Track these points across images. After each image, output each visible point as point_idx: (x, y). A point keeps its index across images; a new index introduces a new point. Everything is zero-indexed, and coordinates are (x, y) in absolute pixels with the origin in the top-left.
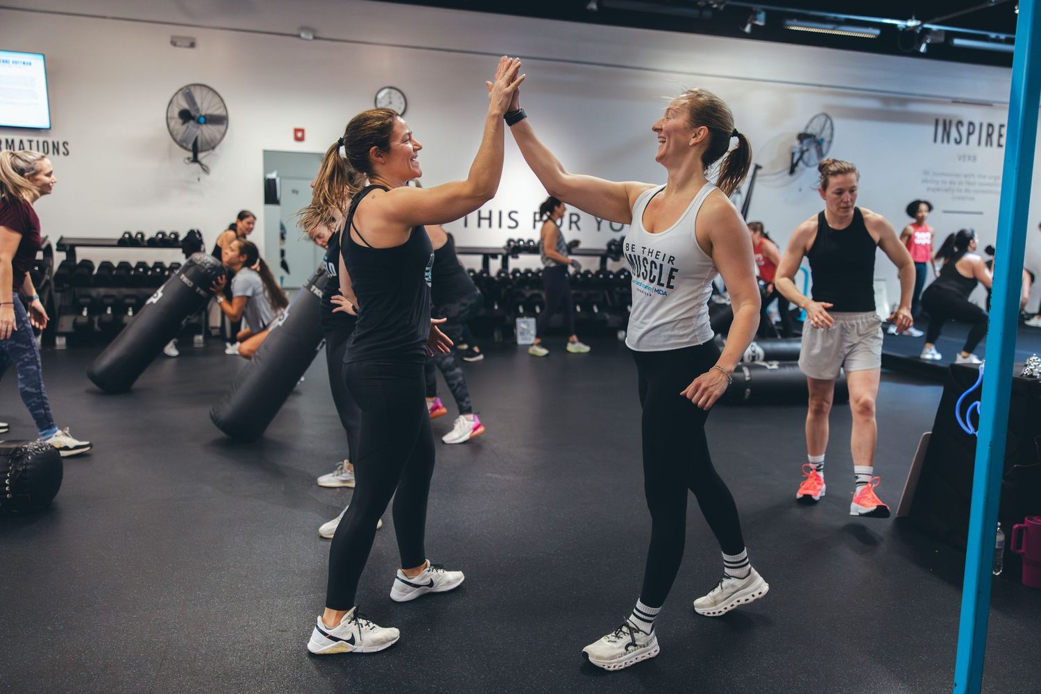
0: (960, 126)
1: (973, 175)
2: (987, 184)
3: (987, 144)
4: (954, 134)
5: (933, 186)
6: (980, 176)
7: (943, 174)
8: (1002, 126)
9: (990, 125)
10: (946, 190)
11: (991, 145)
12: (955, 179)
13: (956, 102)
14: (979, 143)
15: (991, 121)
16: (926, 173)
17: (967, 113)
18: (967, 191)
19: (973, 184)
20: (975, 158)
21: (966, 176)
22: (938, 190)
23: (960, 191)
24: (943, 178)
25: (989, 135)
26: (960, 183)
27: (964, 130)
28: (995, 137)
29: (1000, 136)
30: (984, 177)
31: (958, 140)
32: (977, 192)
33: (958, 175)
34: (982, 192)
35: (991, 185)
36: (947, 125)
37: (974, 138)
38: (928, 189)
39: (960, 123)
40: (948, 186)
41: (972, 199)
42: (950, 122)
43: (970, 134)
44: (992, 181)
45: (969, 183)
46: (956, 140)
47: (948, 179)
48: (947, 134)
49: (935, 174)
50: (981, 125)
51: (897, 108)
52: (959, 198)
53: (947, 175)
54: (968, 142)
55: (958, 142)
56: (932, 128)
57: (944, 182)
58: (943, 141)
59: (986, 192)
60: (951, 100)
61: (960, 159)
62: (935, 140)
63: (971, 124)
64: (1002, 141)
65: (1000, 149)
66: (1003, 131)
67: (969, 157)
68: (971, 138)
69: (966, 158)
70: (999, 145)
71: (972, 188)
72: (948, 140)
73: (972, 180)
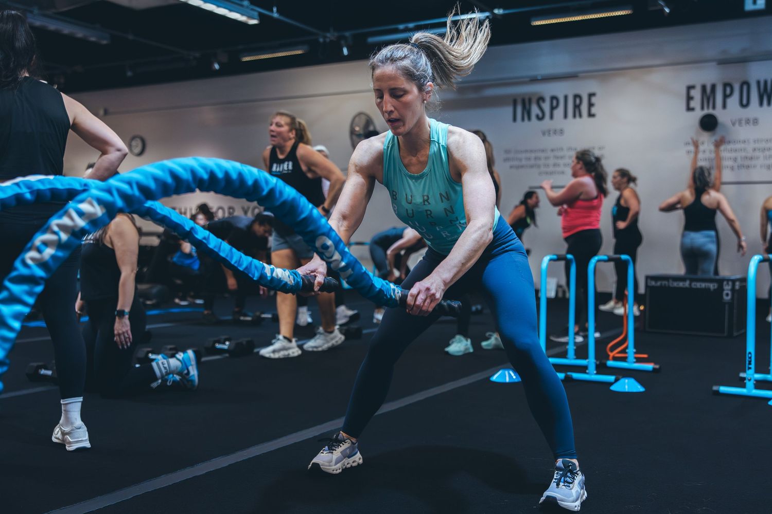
0: (541, 103)
1: (562, 149)
3: (574, 116)
4: (535, 110)
5: (516, 163)
6: (569, 149)
7: (526, 151)
8: (591, 95)
9: (577, 96)
10: (532, 166)
11: (580, 116)
12: (542, 155)
13: (534, 80)
14: (566, 116)
15: (578, 92)
16: (508, 152)
18: (555, 165)
19: (562, 157)
20: (562, 132)
21: (552, 150)
22: (522, 167)
23: (548, 166)
24: (528, 155)
25: (577, 107)
26: (547, 158)
27: (546, 106)
28: (584, 108)
29: (591, 105)
31: (540, 115)
33: (543, 151)
36: (527, 103)
37: (559, 112)
38: (511, 167)
39: (541, 99)
40: (532, 162)
41: (562, 172)
42: (530, 100)
43: (553, 108)
45: (557, 157)
46: (537, 117)
47: (533, 155)
48: (527, 111)
49: (517, 152)
50: (566, 98)
51: (472, 96)
52: (547, 173)
53: (531, 151)
54: (552, 117)
55: (540, 118)
56: (510, 110)
57: (529, 159)
58: (523, 119)
60: (527, 79)
61: (544, 134)
62: (515, 119)
63: (553, 98)
64: (593, 110)
65: (591, 119)
66: (594, 100)
67: (555, 132)
68: (556, 112)
69: (551, 132)
70: (591, 115)
71: (561, 162)
72: (529, 119)
73: (561, 154)
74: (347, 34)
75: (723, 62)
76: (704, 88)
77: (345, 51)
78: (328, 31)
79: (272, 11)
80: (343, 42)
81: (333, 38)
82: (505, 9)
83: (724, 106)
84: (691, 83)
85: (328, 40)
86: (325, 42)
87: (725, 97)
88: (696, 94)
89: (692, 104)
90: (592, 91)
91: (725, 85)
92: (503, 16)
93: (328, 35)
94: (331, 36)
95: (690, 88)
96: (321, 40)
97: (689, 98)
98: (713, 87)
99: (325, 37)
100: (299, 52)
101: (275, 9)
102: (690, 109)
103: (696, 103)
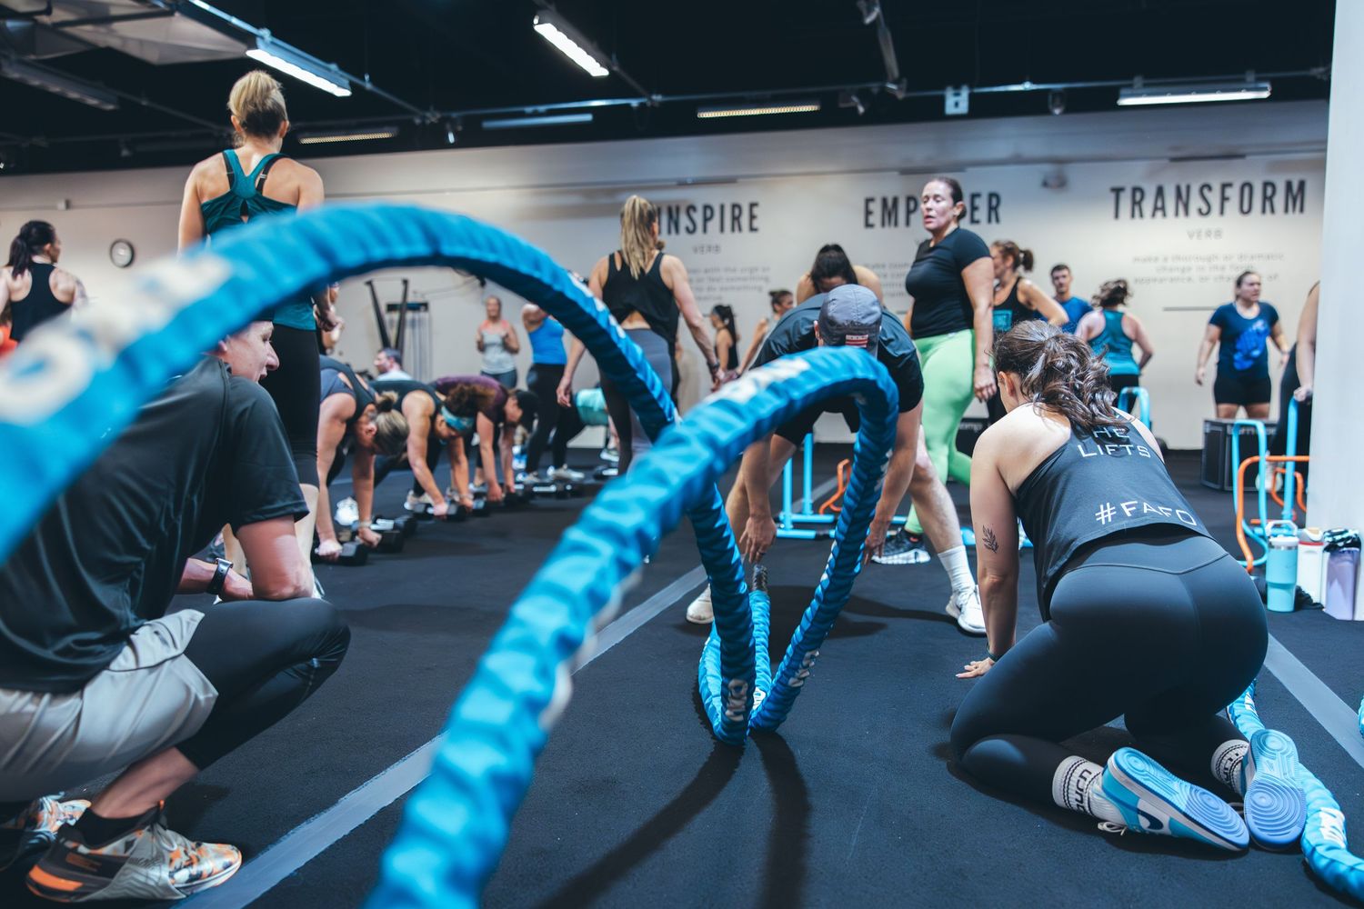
0: (692, 212)
1: (717, 270)
2: (739, 279)
3: (733, 230)
4: (684, 221)
6: (727, 270)
8: (753, 205)
9: (735, 206)
11: (740, 229)
13: (682, 184)
14: (722, 229)
15: (737, 201)
17: (699, 197)
18: (709, 289)
19: (718, 280)
20: (717, 248)
21: (706, 271)
23: (701, 289)
25: (736, 219)
26: (700, 280)
27: (698, 217)
28: (745, 220)
29: (752, 217)
30: (734, 270)
31: (691, 227)
32: (726, 289)
34: (733, 288)
35: (745, 279)
36: (673, 213)
37: (714, 225)
39: (691, 208)
42: (678, 209)
43: (706, 220)
44: (747, 274)
45: (712, 280)
46: (687, 229)
48: (674, 223)
50: (722, 207)
51: (604, 200)
54: (705, 230)
55: (691, 231)
58: (669, 232)
59: (739, 289)
60: (674, 183)
61: (696, 251)
63: (706, 207)
64: (756, 224)
65: (754, 234)
66: (756, 211)
67: (710, 248)
68: (710, 224)
69: (705, 249)
70: (752, 229)
71: (716, 285)
72: (677, 231)
73: (716, 275)
74: (454, 115)
75: (906, 172)
76: (884, 201)
77: (451, 138)
78: (427, 109)
79: (363, 79)
80: (448, 126)
81: (433, 120)
82: (664, 93)
83: (908, 223)
84: (869, 195)
85: (428, 122)
86: (423, 123)
88: (876, 207)
89: (872, 219)
90: (754, 200)
91: (909, 199)
92: (662, 103)
93: (428, 115)
94: (433, 117)
95: (869, 201)
96: (418, 121)
97: (868, 213)
98: (895, 201)
99: (424, 118)
100: (386, 135)
101: (367, 77)
102: (868, 225)
103: (876, 218)
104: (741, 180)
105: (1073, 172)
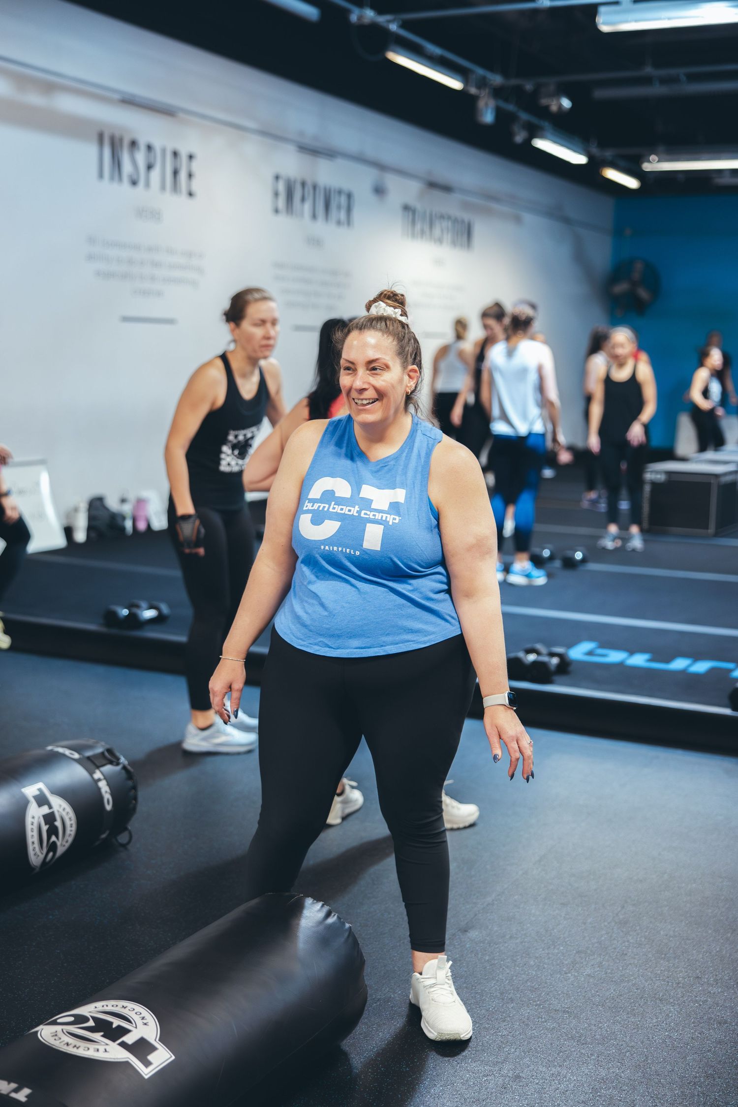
0: (134, 150)
1: (158, 248)
3: (173, 190)
4: (127, 164)
5: (102, 269)
7: (117, 244)
8: (191, 157)
9: (176, 154)
10: (123, 277)
11: (180, 191)
12: (135, 255)
13: (125, 101)
14: (163, 187)
15: (178, 146)
16: (91, 240)
17: (144, 127)
18: (152, 278)
19: (160, 265)
20: (159, 216)
21: (149, 249)
22: (112, 275)
23: (143, 278)
24: (118, 254)
25: (176, 173)
26: (142, 263)
27: (141, 159)
28: (183, 175)
29: (190, 176)
30: (174, 253)
31: (134, 177)
32: (166, 280)
33: (137, 247)
34: (172, 281)
36: (115, 145)
37: (155, 174)
38: (97, 274)
39: (133, 144)
40: (125, 268)
41: (159, 294)
42: (121, 141)
43: (150, 167)
45: (154, 264)
46: (130, 177)
47: (124, 256)
48: (117, 163)
49: (105, 243)
50: (164, 151)
52: (142, 292)
53: (122, 245)
54: (147, 184)
55: (134, 183)
56: (95, 151)
57: (119, 263)
58: (112, 178)
59: (177, 283)
60: (116, 96)
61: (139, 215)
62: (101, 175)
63: (149, 147)
64: (196, 185)
65: (191, 202)
66: (195, 166)
67: (151, 215)
68: (152, 175)
69: (147, 214)
70: (191, 194)
71: (158, 273)
72: (119, 179)
73: (157, 259)
75: (302, 148)
76: (289, 182)
83: (301, 215)
84: (279, 171)
87: (303, 199)
88: (281, 187)
89: (279, 204)
90: (192, 150)
91: (303, 183)
95: (277, 178)
97: (276, 194)
98: (295, 184)
102: (277, 211)
103: (281, 202)
104: (181, 115)
105: (392, 182)
